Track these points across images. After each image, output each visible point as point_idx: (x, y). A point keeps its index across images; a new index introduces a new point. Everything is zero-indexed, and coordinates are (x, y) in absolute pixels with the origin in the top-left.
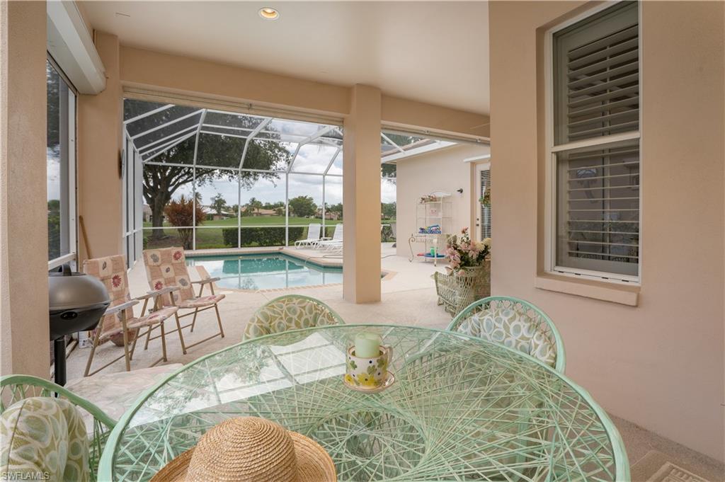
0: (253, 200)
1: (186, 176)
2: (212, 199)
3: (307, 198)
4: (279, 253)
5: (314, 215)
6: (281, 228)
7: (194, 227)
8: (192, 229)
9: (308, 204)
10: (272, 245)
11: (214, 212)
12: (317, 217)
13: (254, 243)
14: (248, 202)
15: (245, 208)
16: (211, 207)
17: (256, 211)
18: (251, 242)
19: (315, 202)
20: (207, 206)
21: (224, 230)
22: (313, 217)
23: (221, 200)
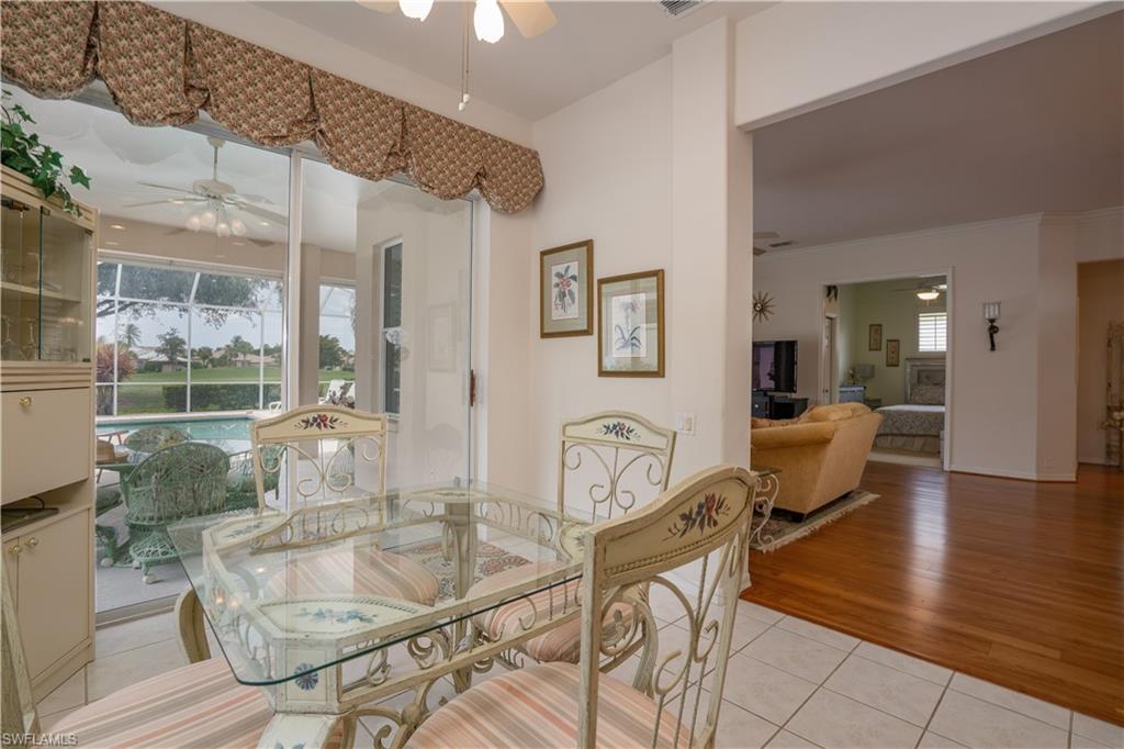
0: (237, 339)
1: (107, 305)
2: (160, 337)
3: (330, 338)
4: (246, 419)
5: (339, 365)
6: (254, 385)
7: (116, 383)
8: (112, 387)
9: (330, 349)
10: (240, 409)
11: (163, 358)
12: (345, 369)
13: (211, 406)
14: (229, 343)
15: (223, 352)
16: (159, 351)
17: (241, 357)
18: (207, 405)
19: (342, 345)
20: (151, 348)
21: (165, 388)
22: (338, 368)
23: (177, 338)
